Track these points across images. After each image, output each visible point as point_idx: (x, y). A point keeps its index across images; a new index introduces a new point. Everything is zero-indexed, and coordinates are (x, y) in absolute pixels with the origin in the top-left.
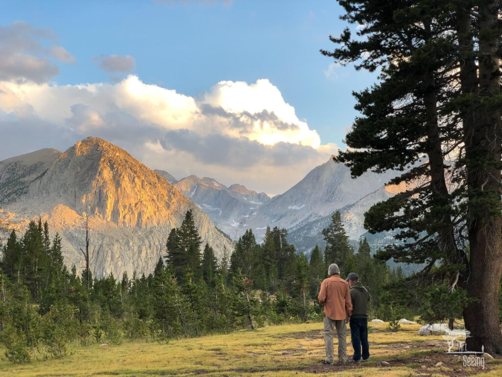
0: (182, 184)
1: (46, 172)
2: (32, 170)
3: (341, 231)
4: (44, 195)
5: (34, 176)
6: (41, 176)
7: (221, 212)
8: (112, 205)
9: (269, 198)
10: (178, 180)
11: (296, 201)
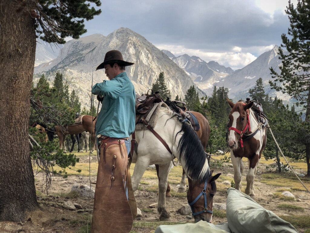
0: (178, 59)
1: (95, 48)
2: (88, 47)
3: (262, 91)
4: (94, 62)
5: (88, 50)
6: (92, 51)
7: (202, 78)
8: (134, 70)
9: (233, 71)
10: (176, 57)
11: (250, 73)
